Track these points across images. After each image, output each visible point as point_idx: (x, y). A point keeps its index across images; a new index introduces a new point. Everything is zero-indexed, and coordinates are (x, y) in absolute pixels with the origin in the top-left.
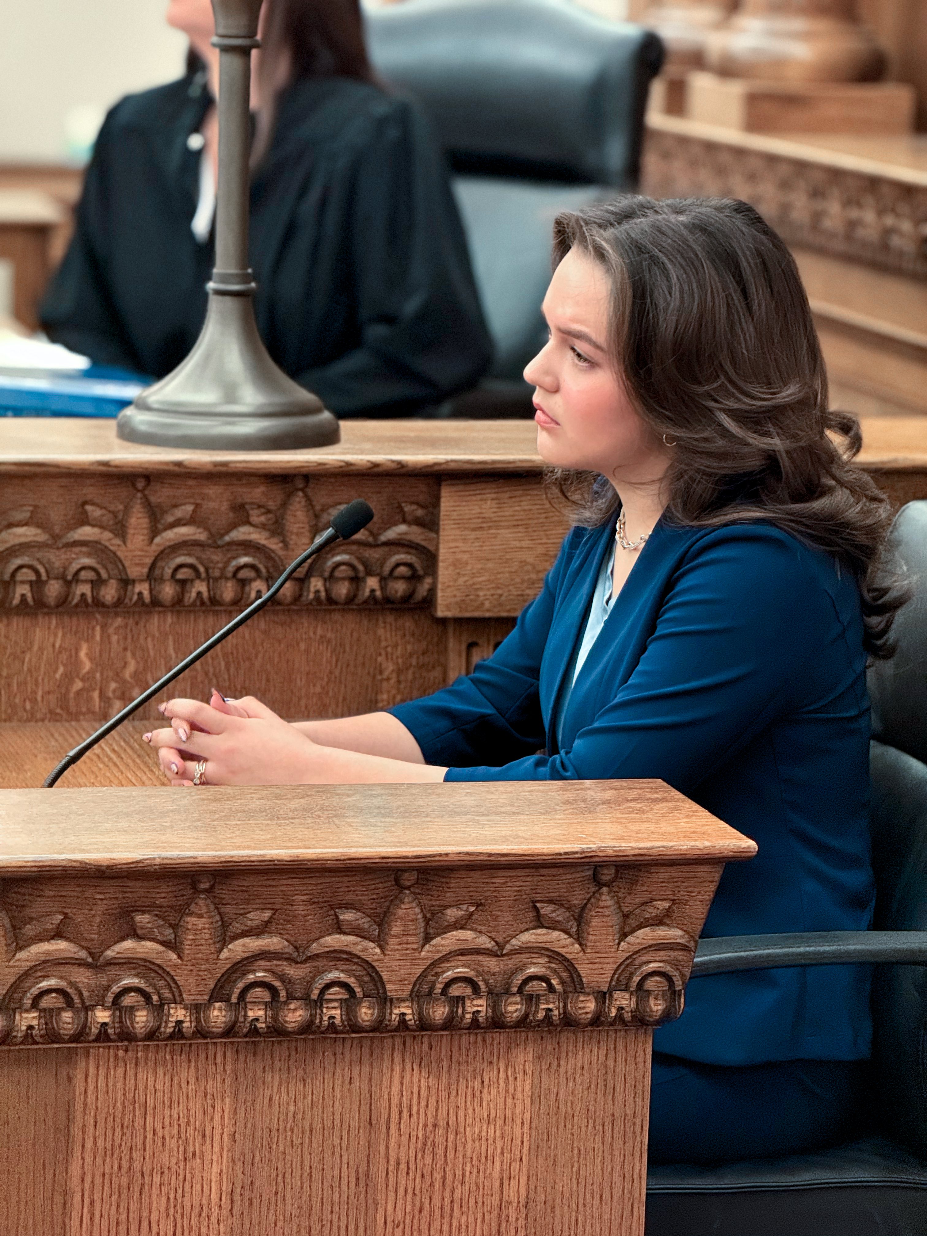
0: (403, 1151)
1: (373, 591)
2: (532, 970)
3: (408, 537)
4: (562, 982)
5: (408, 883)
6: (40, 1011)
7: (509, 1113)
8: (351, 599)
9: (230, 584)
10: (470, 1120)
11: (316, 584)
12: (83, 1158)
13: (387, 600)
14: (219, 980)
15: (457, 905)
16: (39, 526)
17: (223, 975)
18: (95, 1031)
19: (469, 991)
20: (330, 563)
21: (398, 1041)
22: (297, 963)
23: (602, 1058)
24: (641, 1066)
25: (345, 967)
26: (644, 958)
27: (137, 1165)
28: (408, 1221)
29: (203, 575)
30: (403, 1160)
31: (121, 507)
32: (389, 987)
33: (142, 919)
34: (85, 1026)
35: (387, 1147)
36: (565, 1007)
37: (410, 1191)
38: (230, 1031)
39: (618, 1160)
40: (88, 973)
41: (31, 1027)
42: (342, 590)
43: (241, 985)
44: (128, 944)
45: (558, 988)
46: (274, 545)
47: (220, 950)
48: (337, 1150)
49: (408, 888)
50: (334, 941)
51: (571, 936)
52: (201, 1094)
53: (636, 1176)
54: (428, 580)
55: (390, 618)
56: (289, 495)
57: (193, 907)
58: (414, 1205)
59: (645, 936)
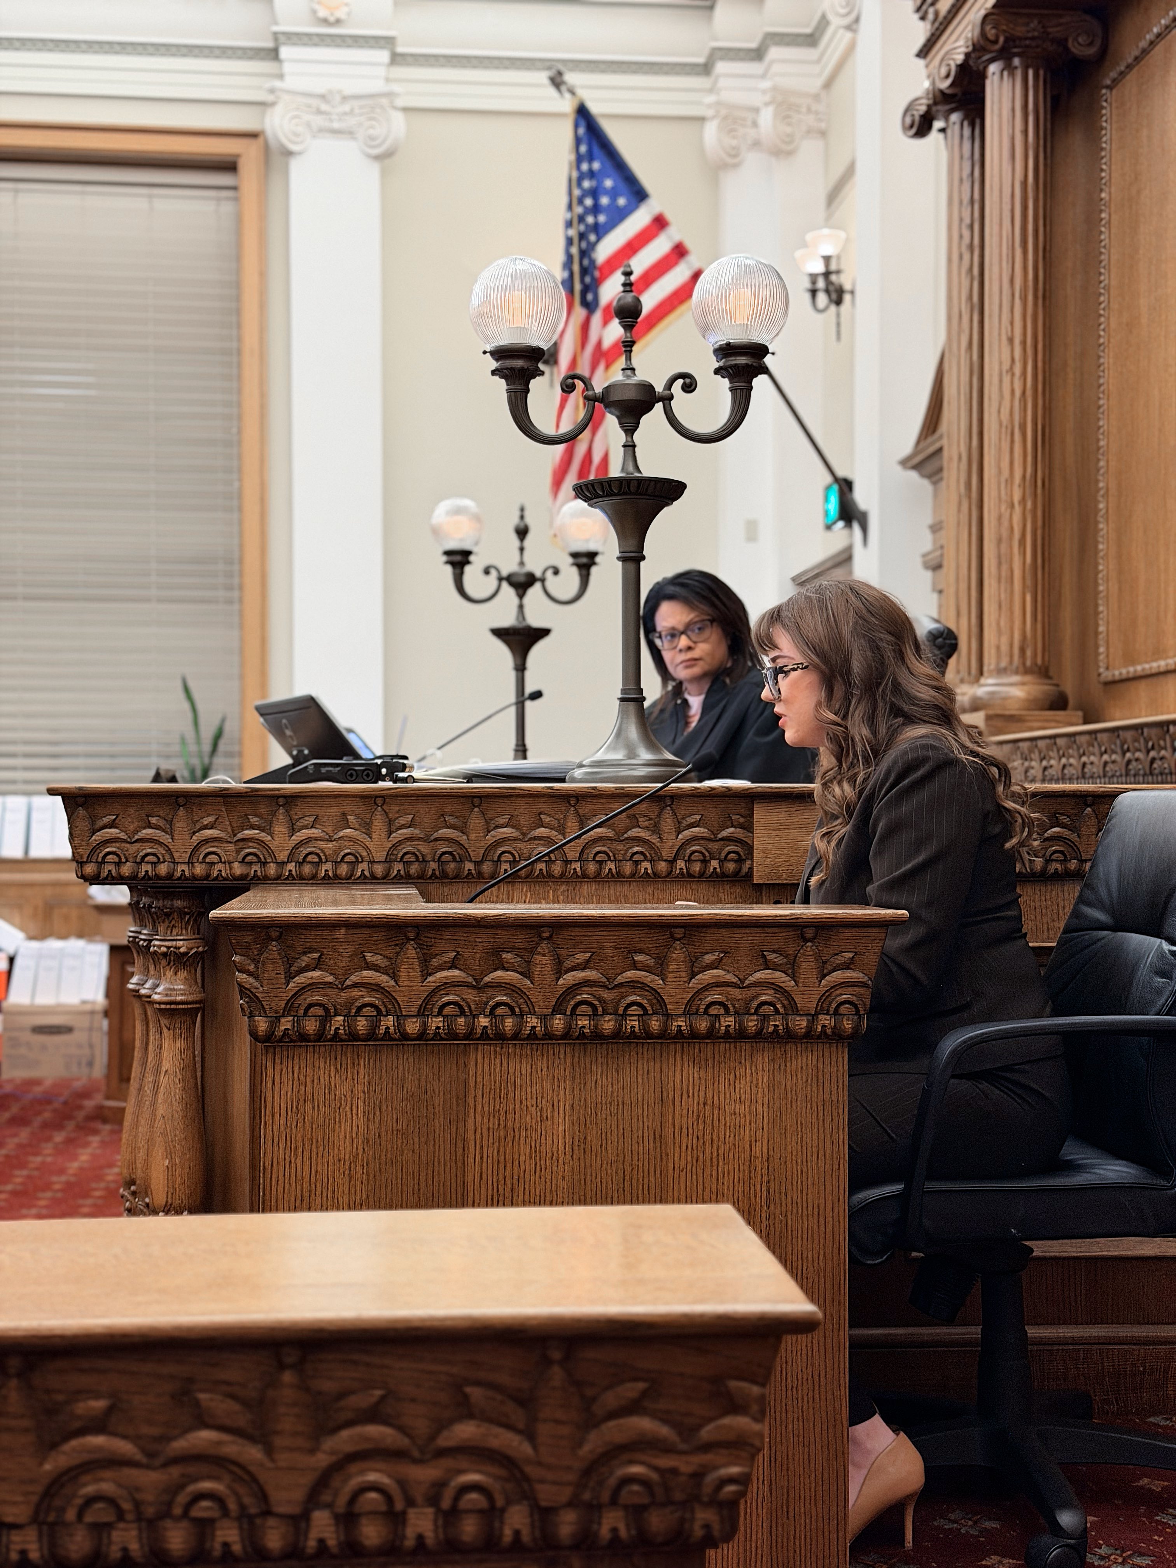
0: (684, 1120)
1: (715, 869)
2: (763, 998)
3: (735, 835)
4: (784, 1007)
5: (678, 936)
6: (445, 1016)
7: (753, 1097)
8: (702, 874)
9: (628, 863)
10: (728, 1101)
11: (681, 864)
12: (475, 1118)
13: (724, 875)
14: (558, 999)
15: (711, 952)
16: (513, 827)
17: (561, 996)
18: (479, 1031)
19: (722, 1011)
20: (688, 852)
21: (679, 1046)
22: (609, 989)
23: (814, 1062)
24: (841, 1068)
25: (640, 993)
26: (838, 992)
27: (510, 1124)
28: (689, 1167)
29: (612, 858)
30: (685, 1126)
31: (562, 816)
32: (669, 1007)
33: (507, 956)
34: (473, 1029)
35: (673, 1118)
36: (787, 1024)
37: (690, 1147)
38: (566, 1035)
39: (828, 1132)
40: (474, 992)
41: (438, 1028)
42: (697, 868)
43: (572, 1003)
44: (499, 973)
45: (782, 1010)
46: (654, 839)
48: (641, 1118)
49: (679, 939)
50: (631, 974)
51: (788, 975)
52: (550, 1077)
53: (841, 1143)
54: (748, 862)
55: (727, 887)
56: (662, 809)
57: (539, 949)
58: (692, 1157)
59: (837, 976)
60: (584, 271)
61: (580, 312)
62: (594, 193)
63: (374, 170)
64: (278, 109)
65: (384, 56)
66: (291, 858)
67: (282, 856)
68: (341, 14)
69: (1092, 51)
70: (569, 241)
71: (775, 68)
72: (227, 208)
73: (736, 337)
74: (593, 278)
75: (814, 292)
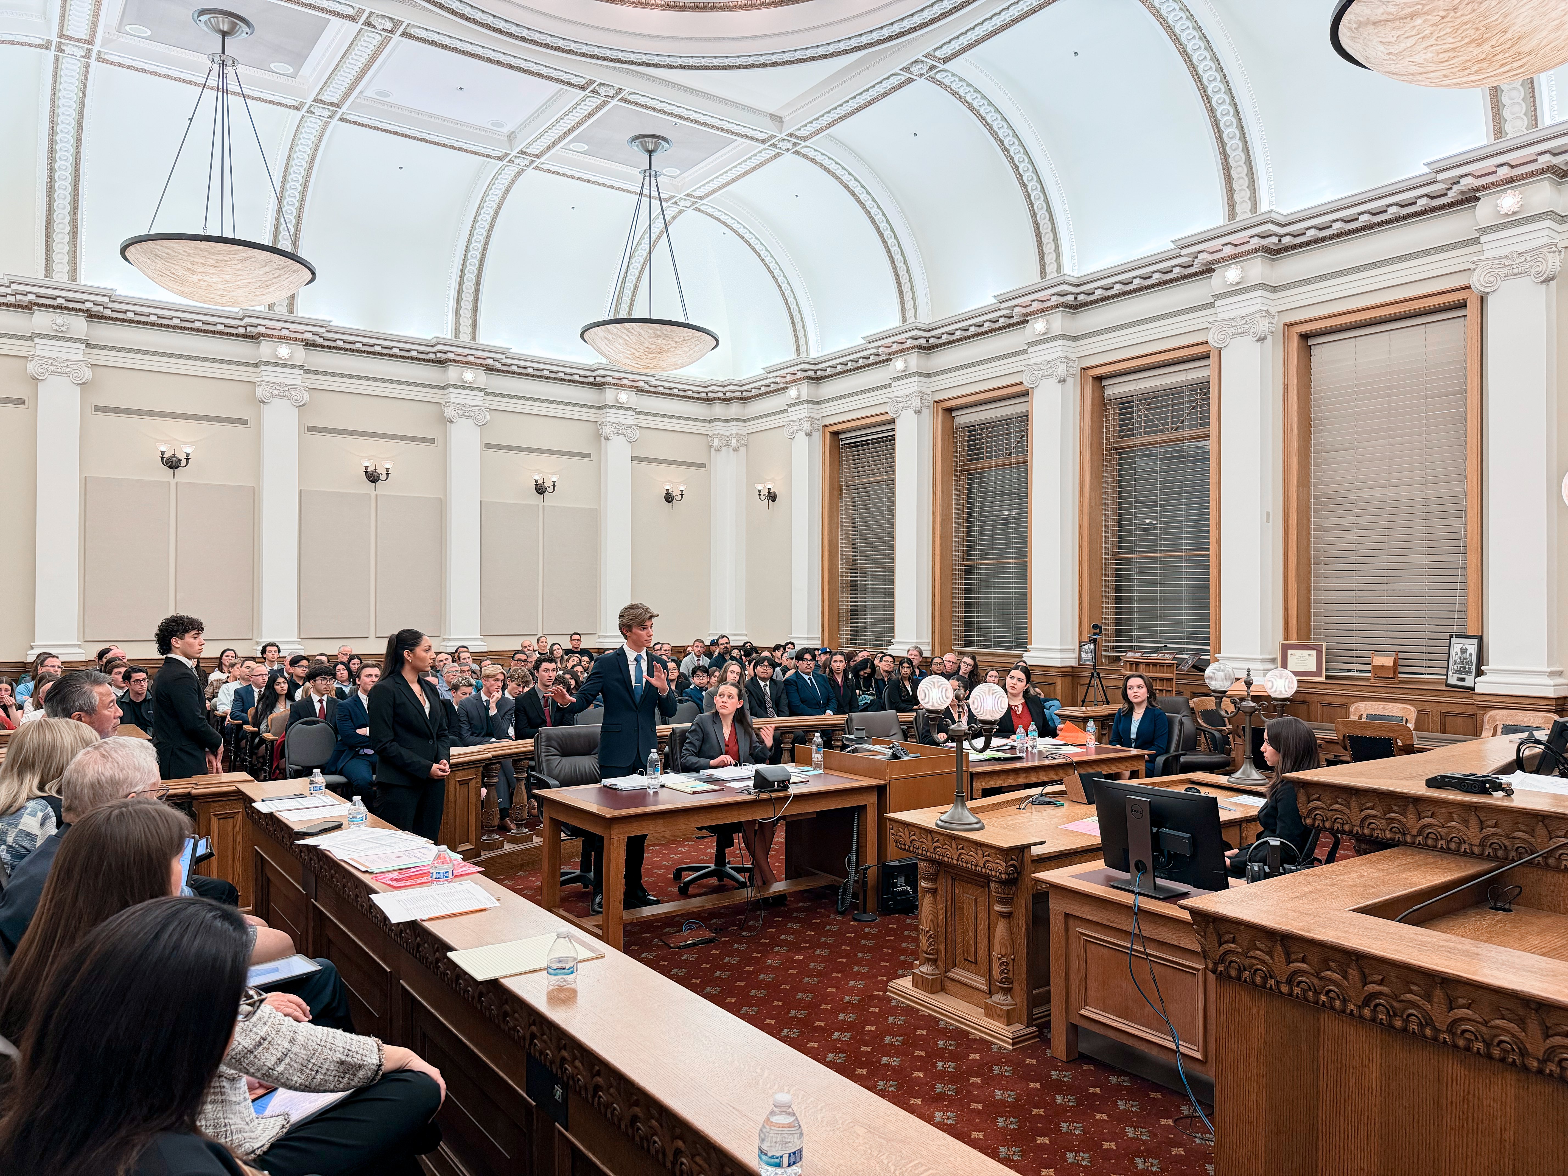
0: (1454, 1098)
2: (1502, 1038)
4: (1519, 1049)
6: (1301, 989)
7: (1504, 1100)
10: (1485, 1096)
12: (1324, 1051)
14: (1365, 998)
15: (1463, 998)
18: (1322, 1003)
19: (1473, 1038)
21: (1446, 1051)
22: (1396, 1001)
25: (1417, 1009)
27: (1344, 1061)
30: (1454, 1102)
32: (1436, 1024)
33: (1332, 964)
34: (1317, 1000)
35: (1447, 1093)
36: (1523, 1060)
37: (1458, 1116)
38: (1373, 1020)
40: (1316, 979)
41: (1299, 993)
43: (1374, 1003)
44: (1329, 973)
45: (1517, 1050)
47: (1364, 986)
48: (1425, 1086)
49: (1440, 985)
51: (1520, 1028)
57: (1351, 967)
58: (1459, 1123)
66: (1419, 833)
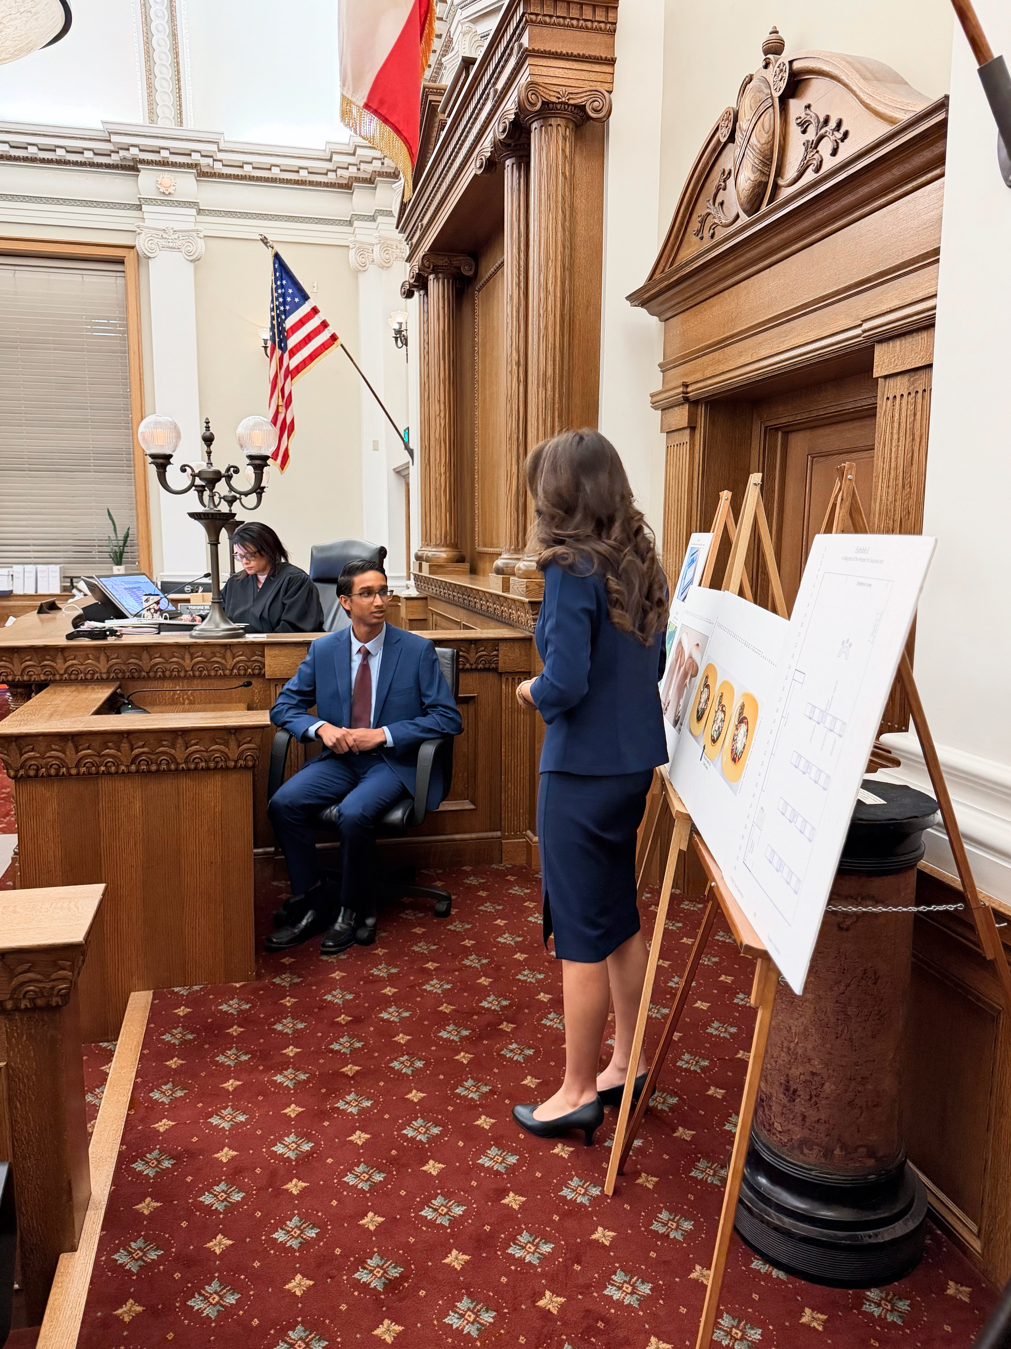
2: (216, 755)
3: (257, 659)
4: (224, 758)
5: (181, 734)
6: (87, 767)
7: (215, 790)
9: (213, 671)
10: (205, 792)
12: (102, 803)
13: (254, 675)
14: (132, 759)
15: (195, 739)
23: (238, 777)
24: (248, 778)
26: (246, 752)
31: (184, 653)
32: (178, 760)
36: (226, 764)
39: (245, 801)
46: (223, 661)
47: (132, 752)
48: (170, 800)
51: (225, 747)
52: (132, 787)
54: (264, 670)
57: (123, 741)
59: (245, 746)
60: (280, 333)
61: (278, 352)
62: (284, 295)
63: (192, 265)
64: (142, 235)
65: (194, 211)
66: (65, 672)
67: (62, 672)
68: (171, 190)
69: (471, 273)
70: (273, 318)
71: (381, 227)
72: (121, 281)
73: (254, 452)
74: (284, 336)
75: (396, 338)
